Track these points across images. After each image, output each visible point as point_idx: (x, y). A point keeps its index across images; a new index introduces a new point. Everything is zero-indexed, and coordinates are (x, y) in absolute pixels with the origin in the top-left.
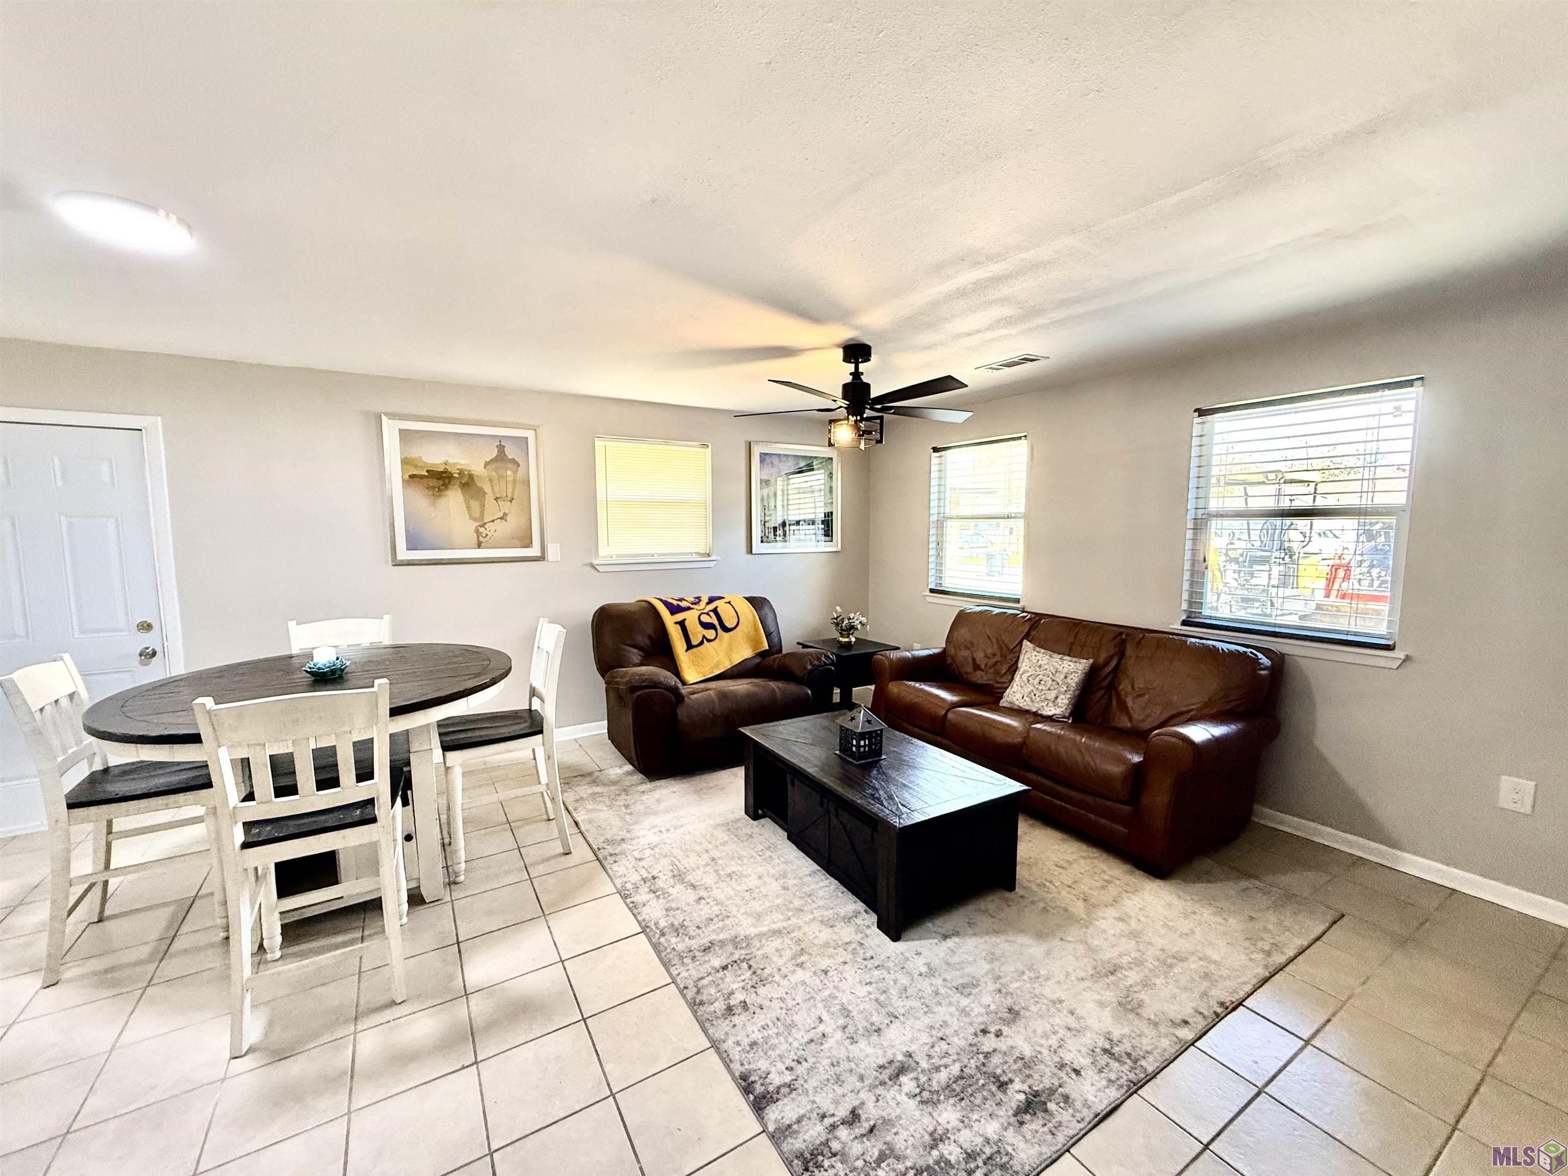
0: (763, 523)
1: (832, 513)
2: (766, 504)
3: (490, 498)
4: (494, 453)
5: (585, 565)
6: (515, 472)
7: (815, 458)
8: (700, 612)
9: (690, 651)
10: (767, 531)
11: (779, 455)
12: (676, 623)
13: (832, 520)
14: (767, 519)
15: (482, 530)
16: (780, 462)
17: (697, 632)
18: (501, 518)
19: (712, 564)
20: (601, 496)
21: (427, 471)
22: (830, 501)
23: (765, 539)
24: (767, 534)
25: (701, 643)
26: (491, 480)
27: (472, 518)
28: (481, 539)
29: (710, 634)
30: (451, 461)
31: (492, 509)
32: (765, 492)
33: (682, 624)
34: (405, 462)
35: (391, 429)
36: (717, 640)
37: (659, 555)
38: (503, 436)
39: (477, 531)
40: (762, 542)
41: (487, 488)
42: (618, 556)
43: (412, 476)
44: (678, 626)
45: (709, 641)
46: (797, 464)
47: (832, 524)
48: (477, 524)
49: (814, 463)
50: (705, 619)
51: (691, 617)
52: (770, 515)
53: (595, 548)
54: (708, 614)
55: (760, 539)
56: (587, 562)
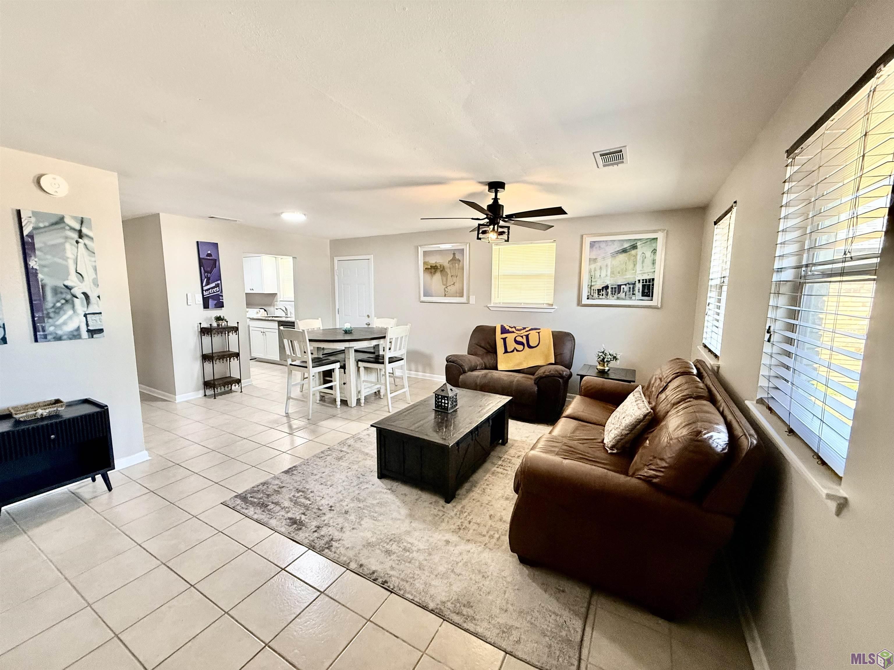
0: (589, 286)
1: (653, 279)
2: (593, 274)
3: (449, 276)
4: (451, 257)
5: (485, 306)
6: (459, 264)
7: (640, 239)
8: (517, 335)
9: (506, 354)
10: (592, 291)
11: (606, 241)
12: (501, 338)
13: (653, 285)
14: (592, 284)
15: (446, 289)
16: (607, 246)
17: (511, 345)
18: (453, 284)
19: (552, 311)
20: (494, 273)
21: (431, 266)
22: (653, 270)
23: (590, 297)
24: (592, 294)
25: (513, 351)
26: (450, 268)
27: (443, 285)
28: (446, 293)
29: (520, 347)
30: (437, 262)
31: (450, 281)
32: (593, 266)
33: (504, 339)
34: (425, 263)
35: (421, 251)
36: (523, 351)
37: (524, 303)
38: (455, 249)
39: (445, 290)
40: (588, 298)
41: (449, 272)
42: (503, 303)
43: (426, 269)
44: (502, 340)
45: (517, 351)
46: (622, 245)
47: (653, 288)
48: (445, 287)
49: (638, 244)
50: (519, 339)
51: (510, 338)
52: (596, 281)
53: (489, 298)
54: (522, 337)
55: (587, 297)
56: (486, 305)
